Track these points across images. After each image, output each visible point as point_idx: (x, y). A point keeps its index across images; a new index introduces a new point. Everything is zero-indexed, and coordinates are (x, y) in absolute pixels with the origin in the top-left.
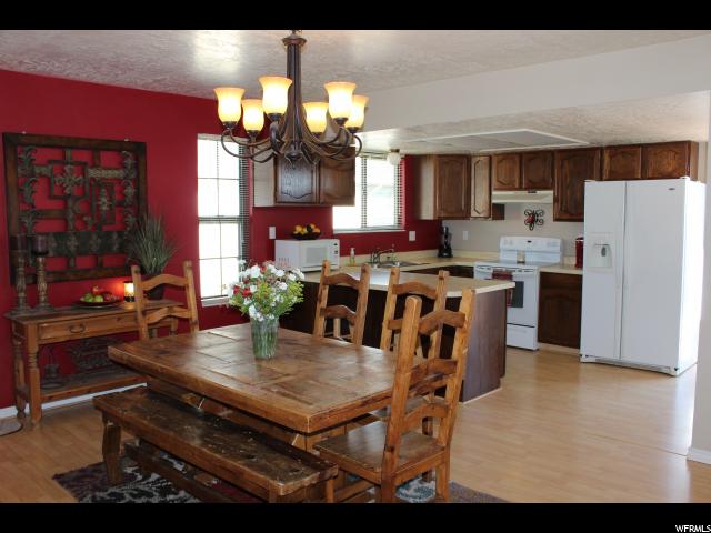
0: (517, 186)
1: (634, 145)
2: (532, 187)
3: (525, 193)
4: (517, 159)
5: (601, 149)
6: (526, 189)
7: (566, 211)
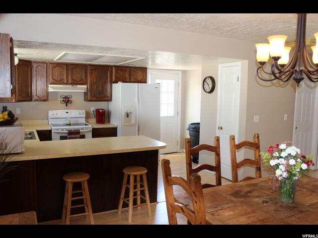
0: (65, 82)
1: (125, 67)
2: (75, 83)
3: (71, 86)
4: (65, 67)
5: (111, 67)
6: (71, 84)
7: (94, 96)
